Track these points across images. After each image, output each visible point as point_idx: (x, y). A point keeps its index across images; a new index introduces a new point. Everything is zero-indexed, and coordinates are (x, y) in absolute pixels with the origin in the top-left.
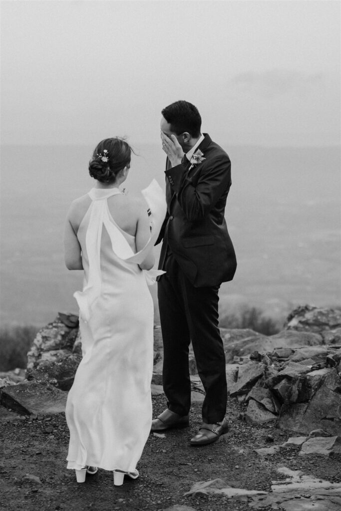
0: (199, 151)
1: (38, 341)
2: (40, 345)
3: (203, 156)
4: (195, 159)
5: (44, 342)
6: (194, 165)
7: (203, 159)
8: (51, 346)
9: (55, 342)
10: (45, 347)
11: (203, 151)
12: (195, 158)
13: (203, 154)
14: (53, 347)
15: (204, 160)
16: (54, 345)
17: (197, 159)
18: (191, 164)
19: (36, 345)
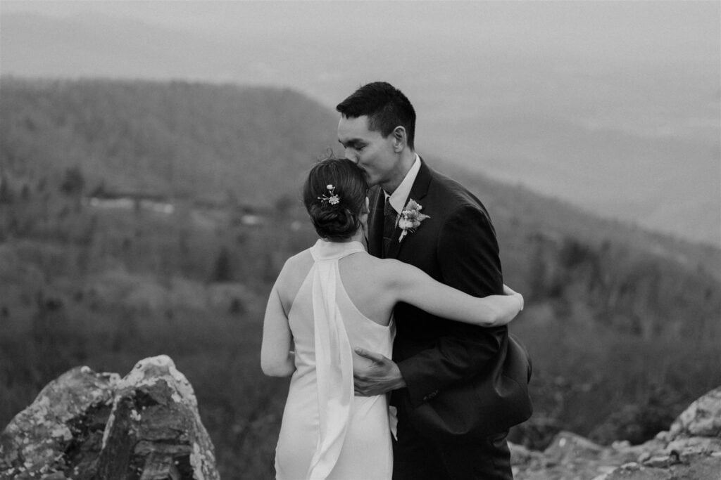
0: (412, 202)
1: (688, 416)
2: (689, 424)
3: (421, 212)
4: (408, 219)
5: (697, 419)
6: (408, 230)
7: (423, 217)
8: (705, 429)
9: (714, 422)
10: (694, 428)
11: (419, 201)
12: (406, 217)
13: (420, 207)
14: (708, 430)
15: (427, 219)
16: (710, 427)
17: (412, 218)
18: (401, 230)
19: (681, 422)
